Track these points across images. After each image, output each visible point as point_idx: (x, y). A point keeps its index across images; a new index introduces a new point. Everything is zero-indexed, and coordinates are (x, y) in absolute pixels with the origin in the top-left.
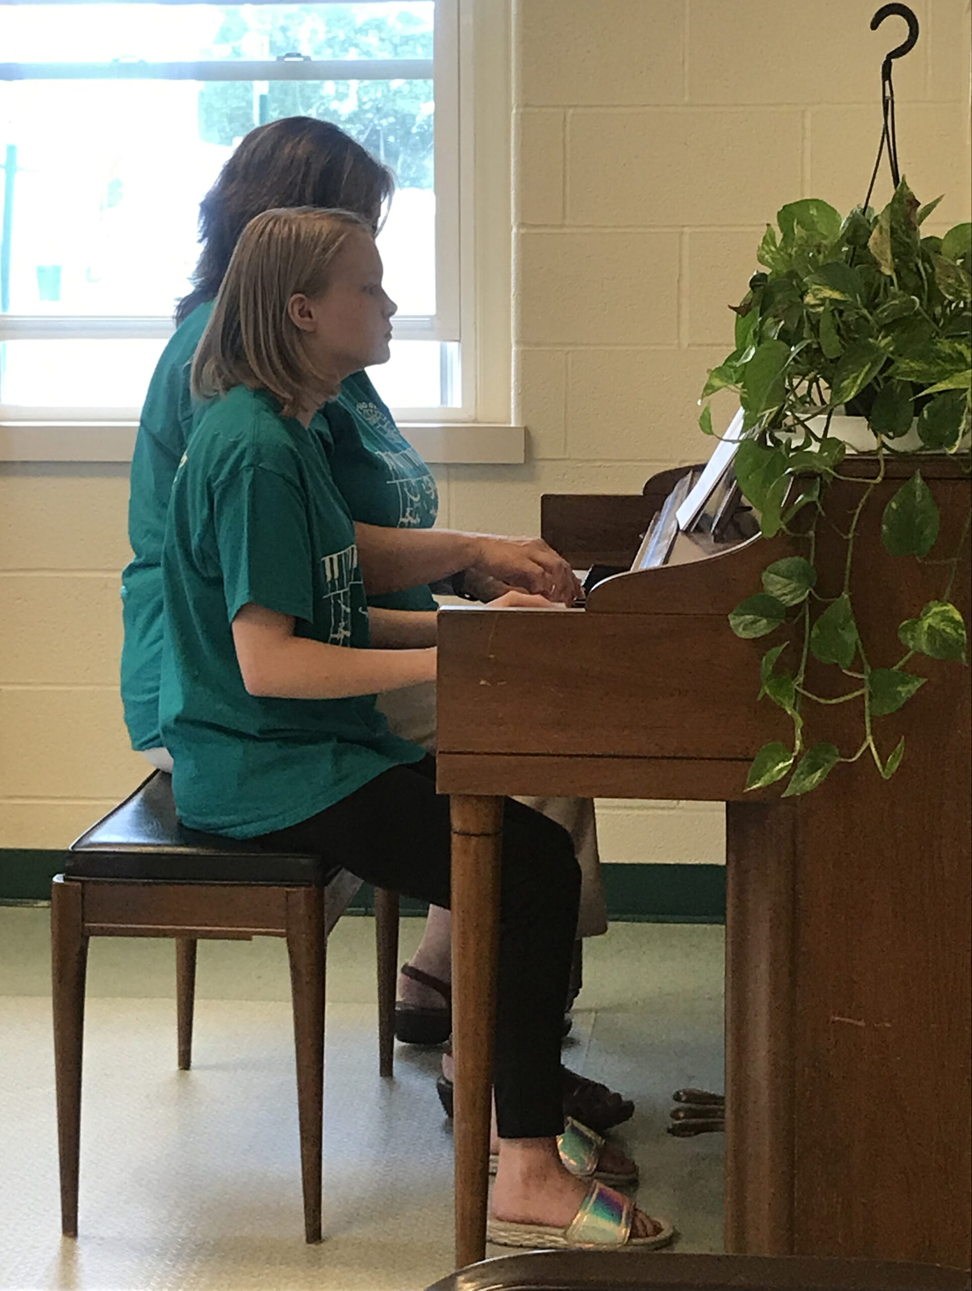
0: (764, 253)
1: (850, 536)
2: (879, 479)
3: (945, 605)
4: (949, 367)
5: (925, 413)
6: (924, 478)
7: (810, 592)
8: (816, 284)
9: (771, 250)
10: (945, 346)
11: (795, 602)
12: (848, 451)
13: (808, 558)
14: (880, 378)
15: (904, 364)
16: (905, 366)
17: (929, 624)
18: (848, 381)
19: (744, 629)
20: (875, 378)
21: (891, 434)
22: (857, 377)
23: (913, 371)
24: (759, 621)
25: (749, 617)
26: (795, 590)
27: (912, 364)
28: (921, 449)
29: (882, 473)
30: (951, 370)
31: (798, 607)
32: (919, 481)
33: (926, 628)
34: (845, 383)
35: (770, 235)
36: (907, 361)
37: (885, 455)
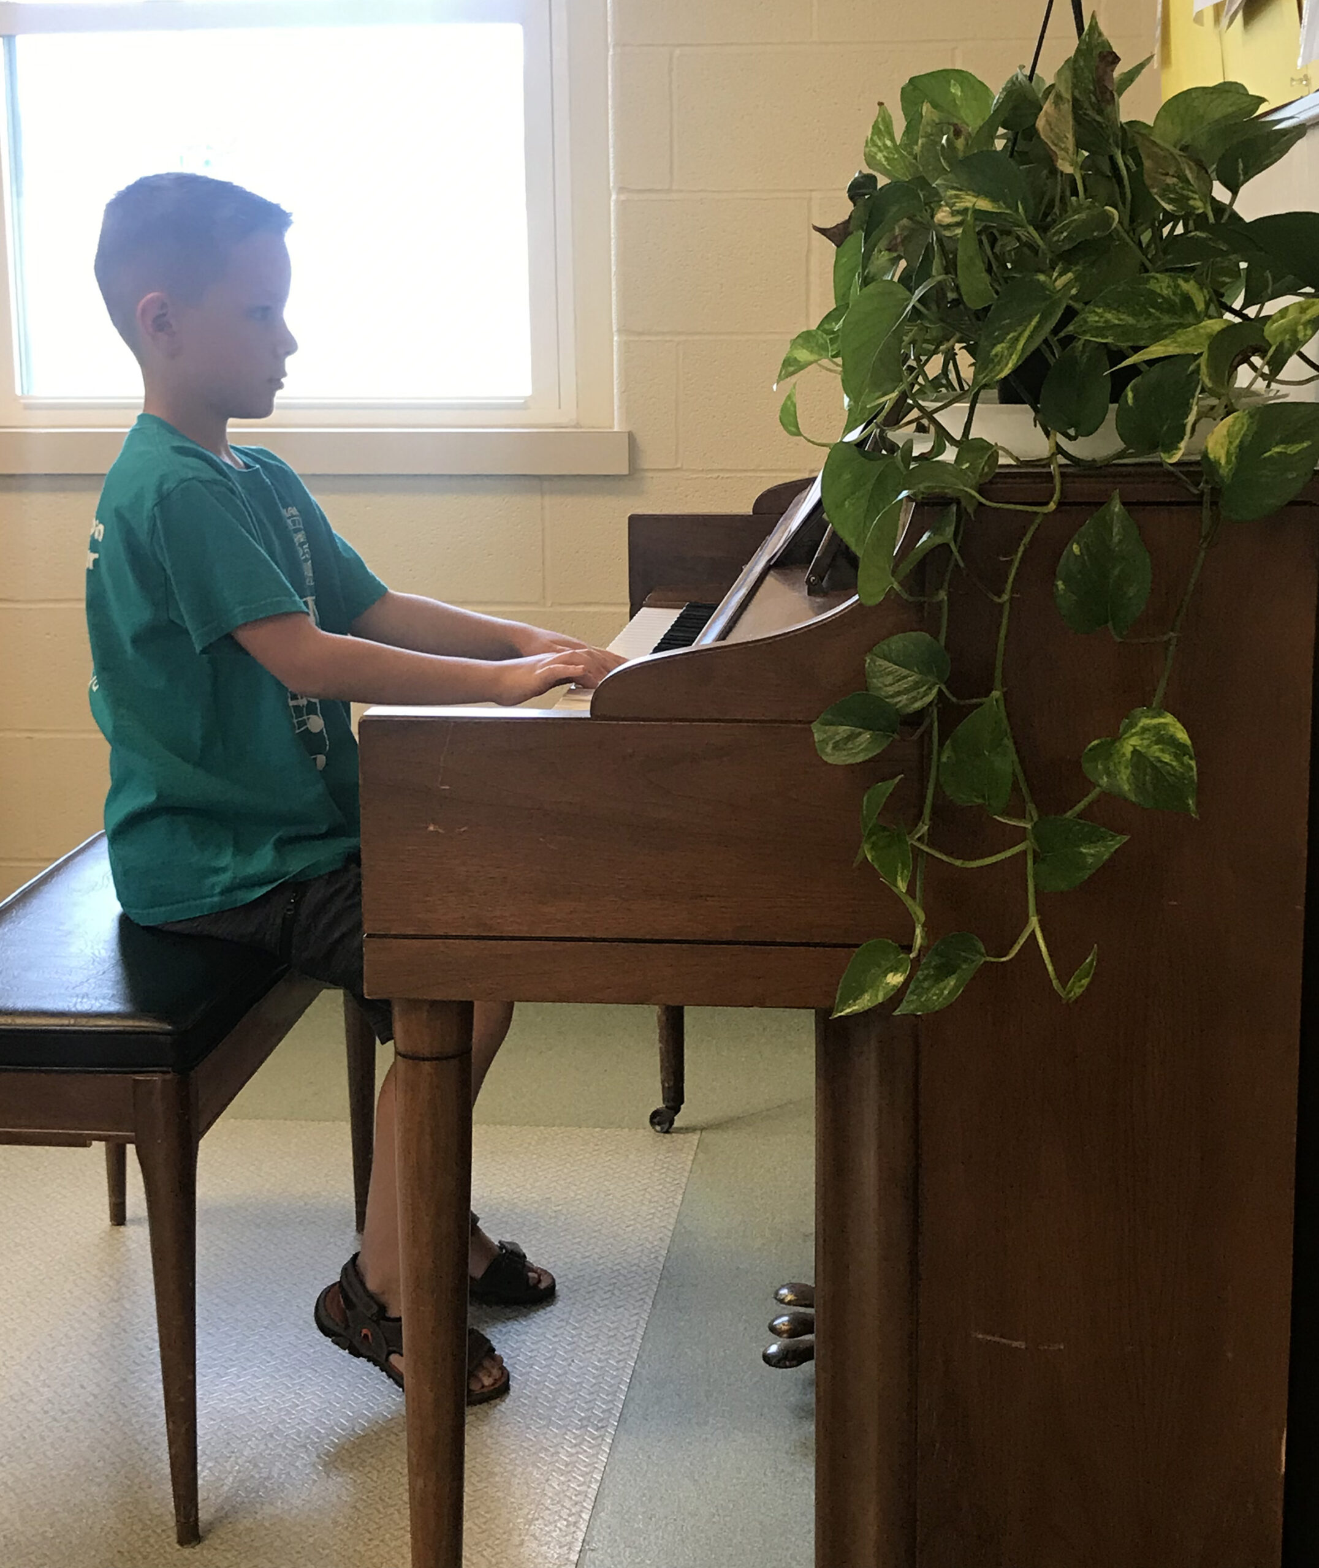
0: (874, 149)
1: (1005, 597)
2: (1052, 506)
3: (1160, 715)
4: (1166, 319)
5: (1130, 395)
6: (1124, 504)
7: (940, 690)
8: (953, 188)
9: (885, 145)
10: (1161, 285)
11: (918, 705)
12: (1002, 461)
13: (935, 635)
14: (1054, 341)
15: (1095, 316)
16: (1097, 319)
17: (1134, 746)
18: (1003, 345)
19: (836, 747)
20: (1046, 341)
21: (1072, 432)
22: (1017, 339)
23: (1109, 327)
24: (860, 734)
25: (844, 730)
26: (916, 686)
27: (1109, 316)
28: (1121, 455)
29: (1056, 497)
30: (1172, 325)
31: (921, 713)
32: (1117, 507)
33: (1129, 755)
34: (998, 348)
35: (884, 119)
36: (1100, 311)
37: (1060, 466)
